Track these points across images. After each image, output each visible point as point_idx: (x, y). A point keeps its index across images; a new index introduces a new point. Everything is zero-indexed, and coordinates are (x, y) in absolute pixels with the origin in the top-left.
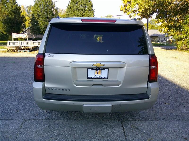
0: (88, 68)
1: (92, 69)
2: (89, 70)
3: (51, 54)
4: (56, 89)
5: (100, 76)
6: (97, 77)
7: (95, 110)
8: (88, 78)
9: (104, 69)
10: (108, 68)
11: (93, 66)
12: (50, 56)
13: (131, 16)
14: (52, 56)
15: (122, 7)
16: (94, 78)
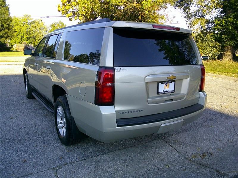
0: (158, 82)
1: (162, 82)
2: (160, 84)
3: (122, 68)
4: (128, 112)
5: (168, 90)
6: (166, 92)
7: (171, 128)
8: (158, 93)
9: (172, 81)
10: (174, 81)
11: (167, 79)
12: (121, 70)
13: (71, 19)
14: (125, 70)
15: (60, 6)
16: (164, 93)
